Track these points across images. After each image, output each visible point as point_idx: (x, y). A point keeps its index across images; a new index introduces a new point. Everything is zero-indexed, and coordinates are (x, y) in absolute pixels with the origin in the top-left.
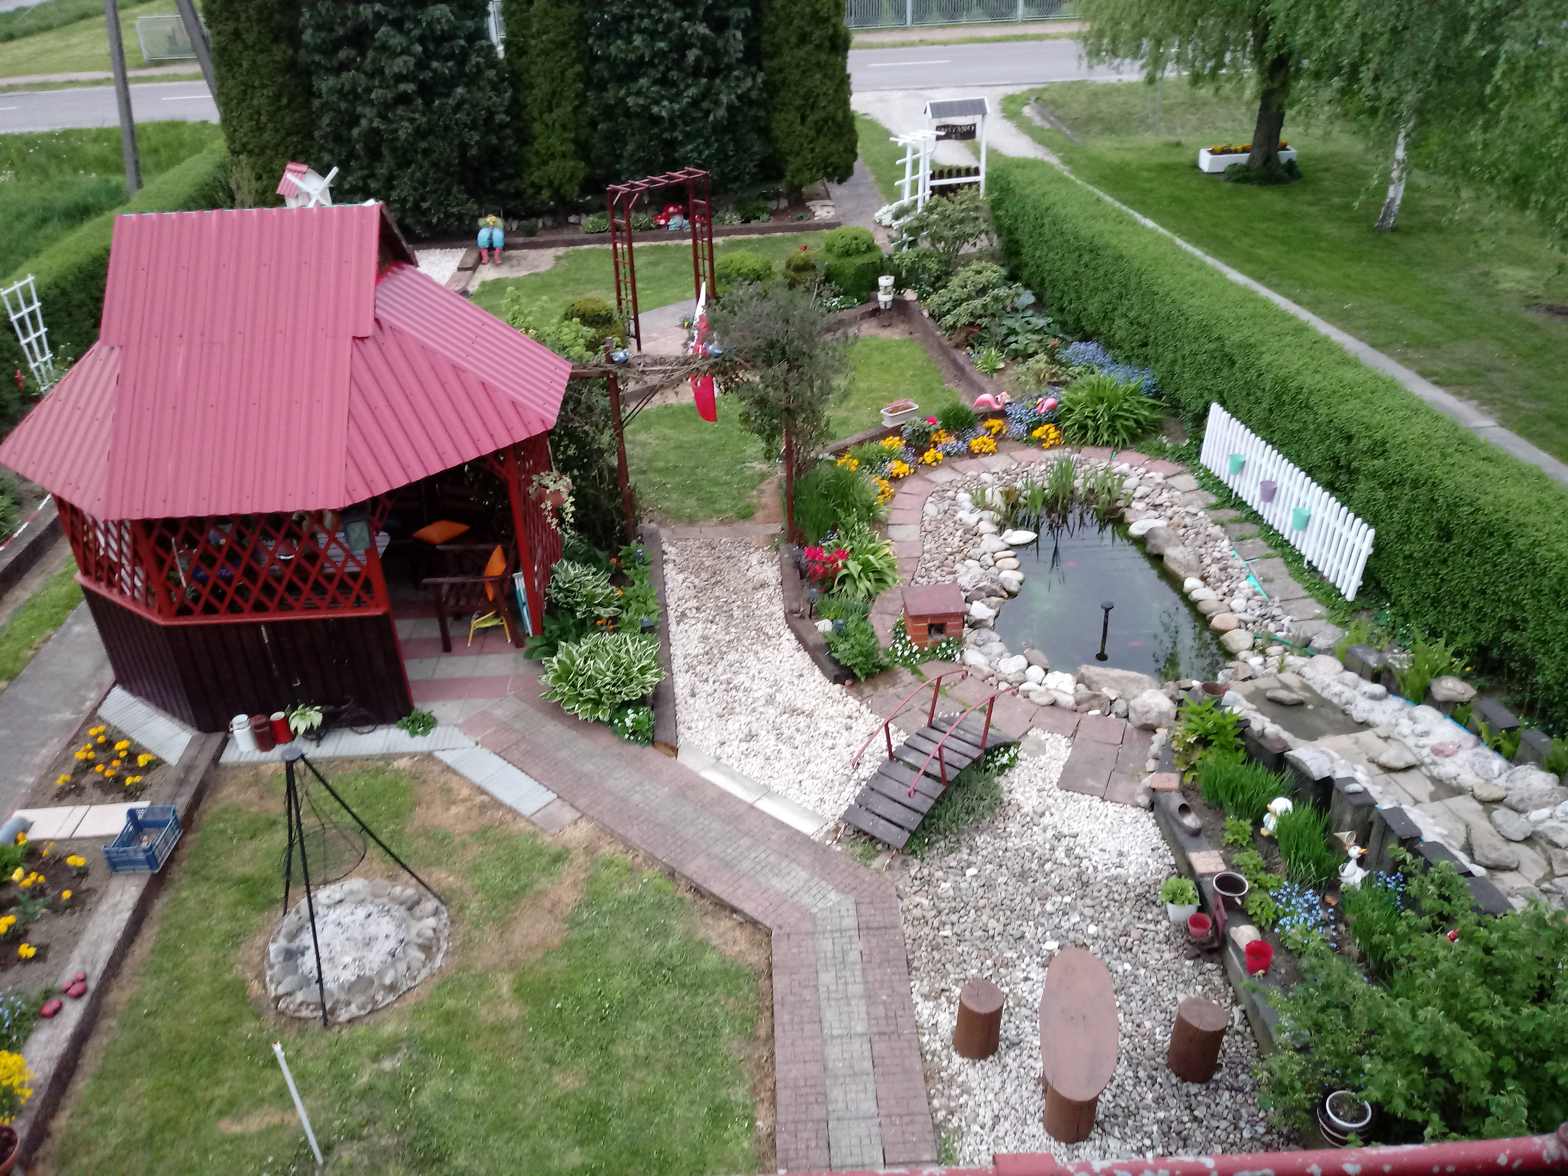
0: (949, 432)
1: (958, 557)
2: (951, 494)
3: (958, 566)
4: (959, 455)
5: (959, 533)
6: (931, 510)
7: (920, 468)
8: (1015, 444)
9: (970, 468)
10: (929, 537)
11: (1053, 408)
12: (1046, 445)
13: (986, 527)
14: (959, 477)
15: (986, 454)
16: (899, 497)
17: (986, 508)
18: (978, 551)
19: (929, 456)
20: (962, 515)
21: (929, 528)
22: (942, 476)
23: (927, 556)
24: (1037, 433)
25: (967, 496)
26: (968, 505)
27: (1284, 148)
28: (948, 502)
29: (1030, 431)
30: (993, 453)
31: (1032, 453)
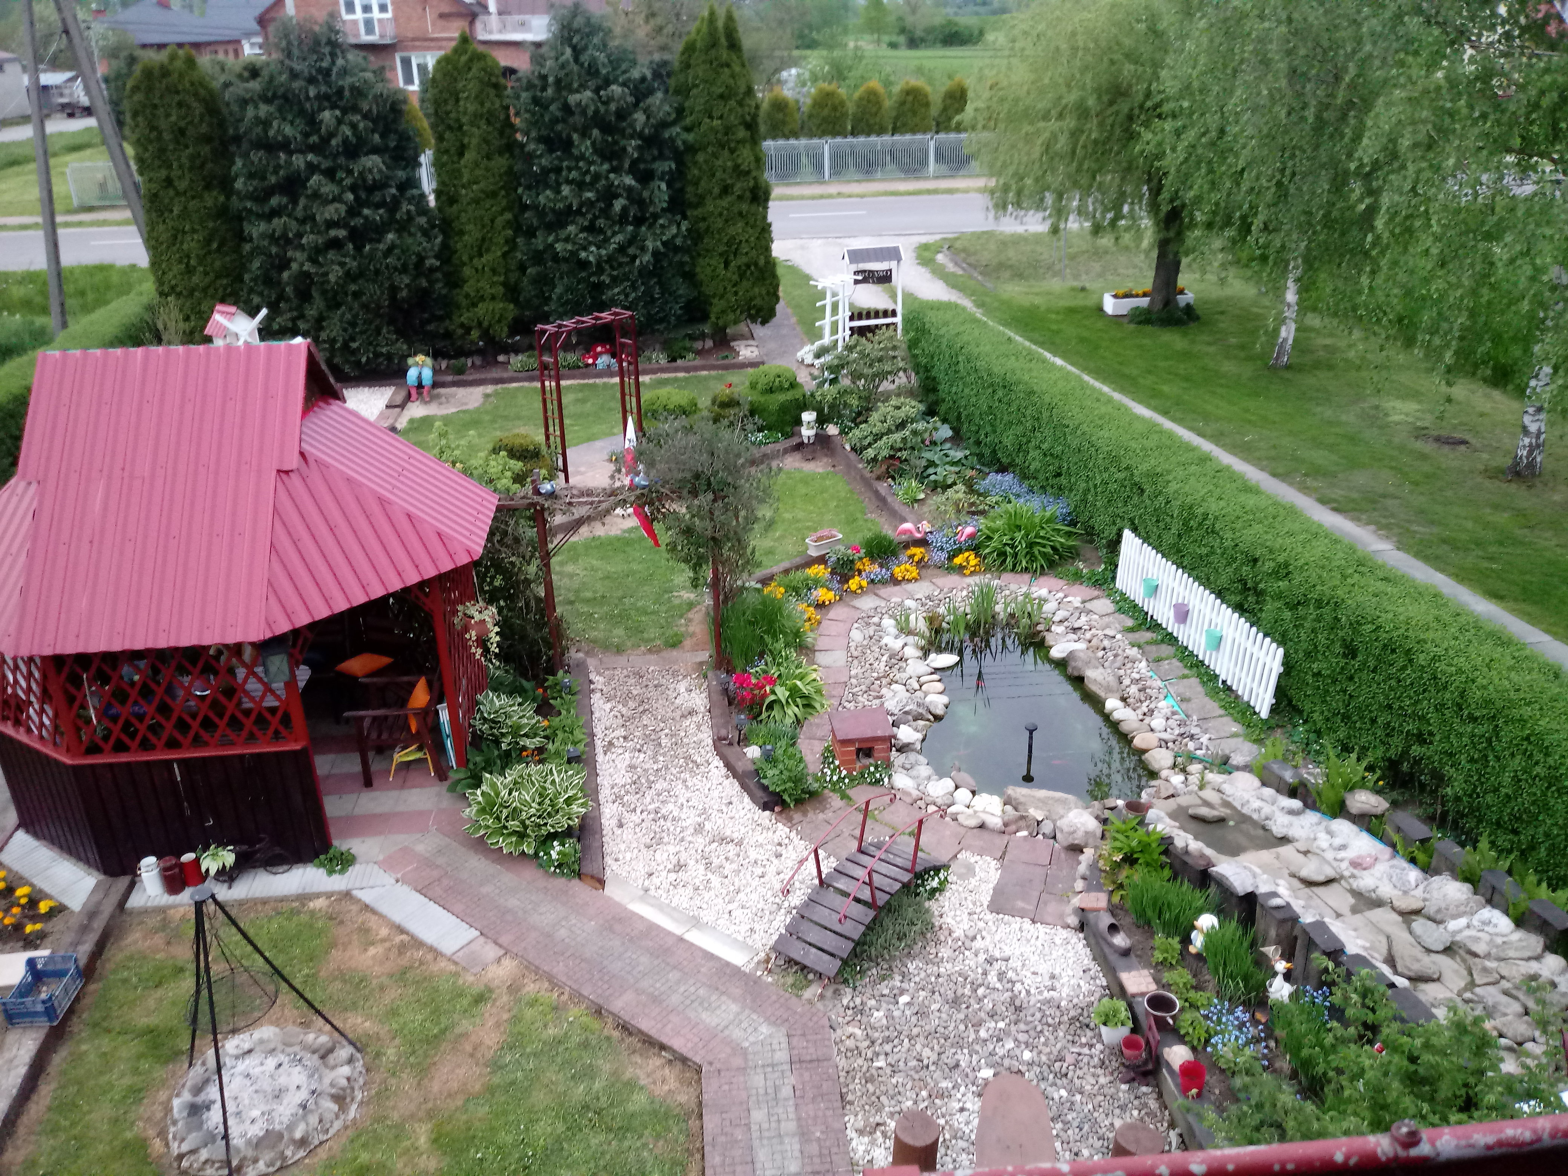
0: (873, 559)
1: (884, 681)
2: (876, 620)
3: (884, 691)
4: (883, 582)
5: (885, 658)
6: (857, 635)
7: (845, 596)
8: (937, 571)
9: (894, 595)
10: (856, 662)
11: (972, 536)
12: (967, 572)
13: (911, 652)
14: (883, 604)
15: (909, 581)
16: (825, 623)
17: (911, 633)
18: (904, 676)
19: (853, 584)
20: (887, 640)
21: (855, 654)
22: (867, 603)
23: (854, 681)
24: (958, 560)
25: (892, 622)
26: (893, 631)
27: (1182, 292)
28: (873, 628)
29: (951, 558)
30: (916, 580)
31: (953, 579)
